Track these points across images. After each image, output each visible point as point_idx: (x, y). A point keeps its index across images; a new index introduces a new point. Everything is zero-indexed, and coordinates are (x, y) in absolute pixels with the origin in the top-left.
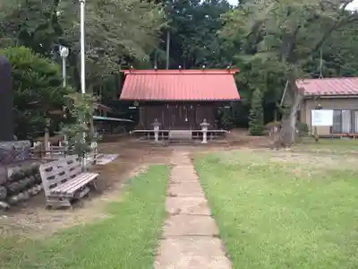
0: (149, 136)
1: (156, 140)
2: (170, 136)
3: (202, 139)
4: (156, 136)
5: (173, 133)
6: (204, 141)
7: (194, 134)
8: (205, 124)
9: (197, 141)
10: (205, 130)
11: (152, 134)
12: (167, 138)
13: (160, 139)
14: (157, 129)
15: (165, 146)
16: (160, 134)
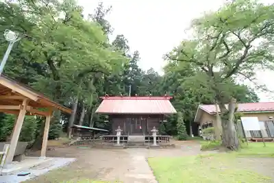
0: (113, 140)
1: (118, 142)
2: (129, 139)
3: (153, 142)
4: (118, 140)
5: (131, 138)
6: (155, 144)
7: (146, 138)
8: (154, 130)
9: (148, 144)
10: (155, 135)
11: (116, 138)
12: (126, 142)
13: (121, 142)
14: (119, 134)
15: (125, 148)
16: (121, 138)
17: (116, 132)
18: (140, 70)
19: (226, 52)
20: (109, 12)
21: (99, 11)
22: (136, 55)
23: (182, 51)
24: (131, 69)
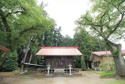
1: (48, 73)
2: (55, 71)
3: (69, 73)
5: (56, 70)
6: (71, 74)
7: (65, 70)
8: (70, 65)
9: (67, 74)
10: (70, 68)
11: (47, 71)
12: (53, 73)
13: (50, 73)
14: (49, 68)
15: (52, 77)
16: (50, 71)
17: (47, 67)
18: (62, 35)
19: (108, 21)
20: (46, 6)
21: (41, 6)
22: (60, 28)
23: (85, 18)
24: (57, 35)
